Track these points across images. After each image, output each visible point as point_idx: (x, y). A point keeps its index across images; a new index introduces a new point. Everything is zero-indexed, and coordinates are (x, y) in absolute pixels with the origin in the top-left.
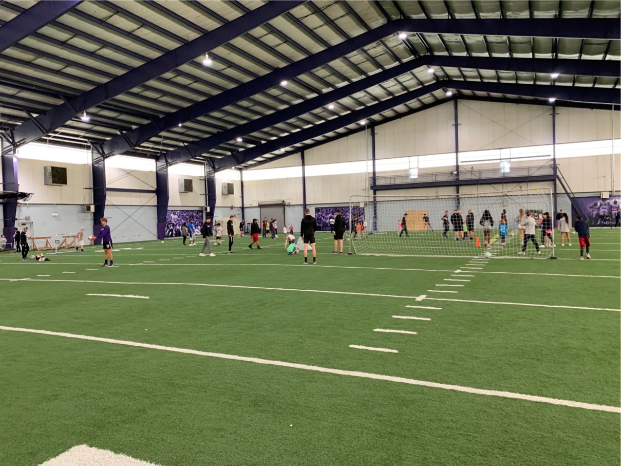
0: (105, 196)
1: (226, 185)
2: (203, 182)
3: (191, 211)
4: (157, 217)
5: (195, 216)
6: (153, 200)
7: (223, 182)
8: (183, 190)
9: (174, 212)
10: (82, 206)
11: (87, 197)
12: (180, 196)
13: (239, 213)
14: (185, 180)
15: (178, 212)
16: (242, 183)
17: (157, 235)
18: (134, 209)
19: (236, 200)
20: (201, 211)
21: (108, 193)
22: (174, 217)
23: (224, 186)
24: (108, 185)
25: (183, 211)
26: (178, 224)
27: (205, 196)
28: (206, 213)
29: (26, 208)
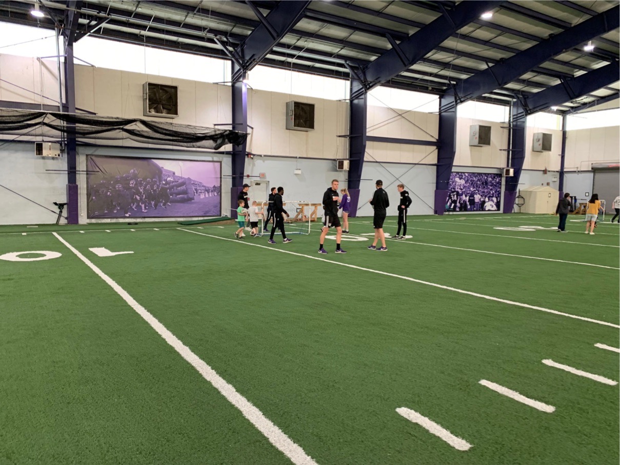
0: (364, 147)
1: (541, 137)
2: (506, 131)
3: (485, 174)
4: (435, 182)
5: (491, 182)
6: (431, 155)
7: (536, 132)
8: (476, 141)
9: (460, 175)
10: (334, 162)
11: (340, 149)
12: (471, 151)
13: (555, 180)
14: (480, 127)
15: (467, 174)
16: (564, 134)
17: (433, 207)
18: (404, 169)
19: (552, 159)
20: (500, 175)
21: (369, 144)
22: (460, 182)
23: (536, 138)
24: (370, 133)
25: (474, 173)
26: (465, 192)
27: (506, 153)
28: (506, 177)
29: (261, 161)
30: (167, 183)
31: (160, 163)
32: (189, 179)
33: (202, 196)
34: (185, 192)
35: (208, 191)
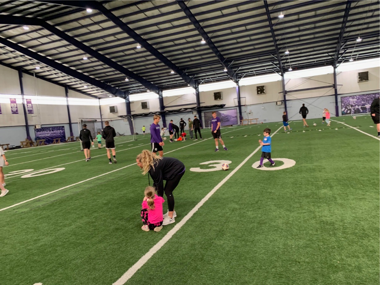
4: (335, 102)
25: (363, 95)
26: (357, 104)
29: (250, 107)
30: (223, 117)
31: (220, 112)
32: (228, 115)
33: (232, 119)
34: (227, 119)
35: (233, 117)
